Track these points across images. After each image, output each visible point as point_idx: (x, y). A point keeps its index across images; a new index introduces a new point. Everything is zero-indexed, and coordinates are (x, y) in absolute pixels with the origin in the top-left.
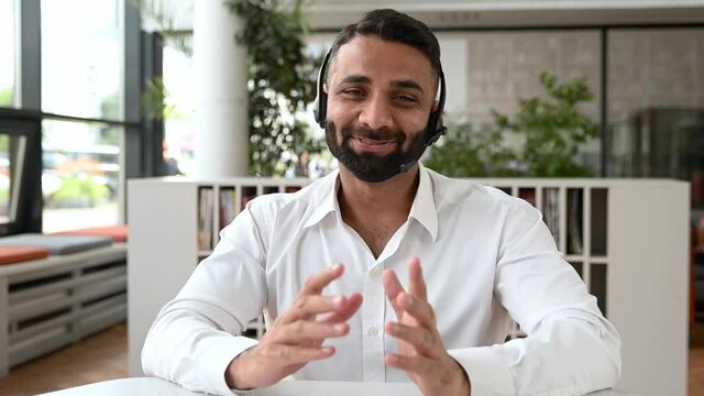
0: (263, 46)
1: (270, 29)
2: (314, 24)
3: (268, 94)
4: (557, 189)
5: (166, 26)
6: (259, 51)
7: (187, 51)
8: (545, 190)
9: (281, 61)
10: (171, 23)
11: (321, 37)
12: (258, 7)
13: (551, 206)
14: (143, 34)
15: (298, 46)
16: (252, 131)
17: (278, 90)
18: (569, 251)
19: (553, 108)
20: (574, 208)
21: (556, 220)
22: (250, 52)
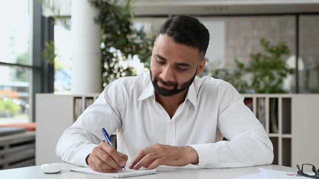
0: (109, 24)
1: (113, 15)
2: (137, 13)
3: (112, 50)
4: (264, 99)
5: (56, 13)
6: (107, 27)
7: (67, 27)
8: (258, 99)
9: (119, 33)
10: (59, 12)
11: (141, 20)
12: (106, 3)
13: (261, 108)
14: (43, 18)
15: (128, 24)
16: (103, 70)
17: (117, 48)
18: (271, 131)
19: (268, 58)
20: (274, 109)
21: (264, 115)
22: (102, 28)
